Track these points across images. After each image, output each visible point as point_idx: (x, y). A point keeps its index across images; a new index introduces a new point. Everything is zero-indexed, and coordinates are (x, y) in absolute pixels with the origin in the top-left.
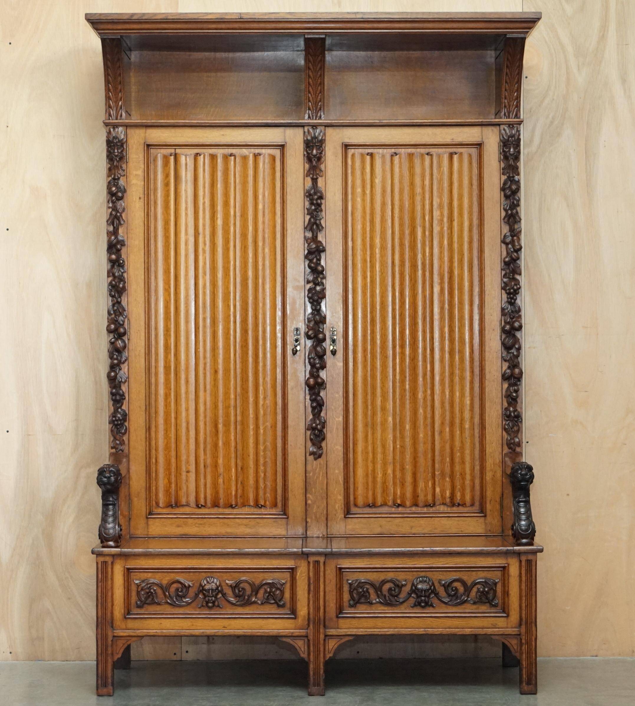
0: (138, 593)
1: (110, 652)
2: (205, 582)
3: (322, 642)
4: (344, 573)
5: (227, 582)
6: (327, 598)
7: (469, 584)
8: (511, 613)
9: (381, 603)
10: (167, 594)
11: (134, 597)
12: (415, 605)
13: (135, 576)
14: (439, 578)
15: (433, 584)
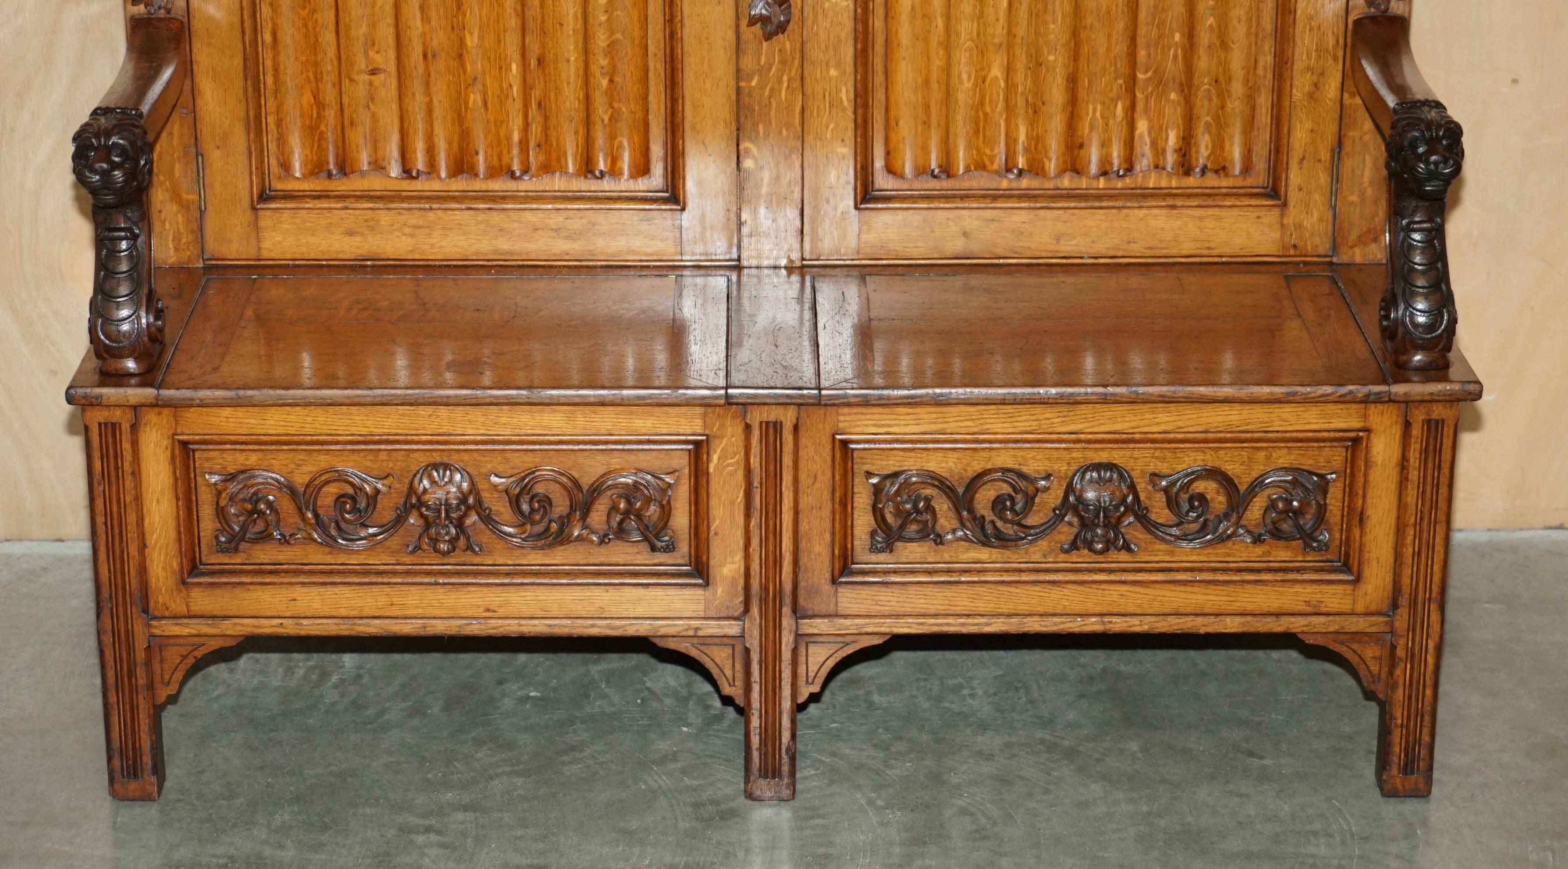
0: (220, 513)
1: (142, 681)
2: (426, 483)
3: (786, 655)
4: (855, 454)
5: (494, 479)
6: (803, 527)
7: (1242, 488)
8: (1367, 572)
9: (966, 539)
10: (310, 515)
11: (208, 524)
12: (1074, 546)
13: (208, 459)
14: (1151, 468)
15: (1132, 488)
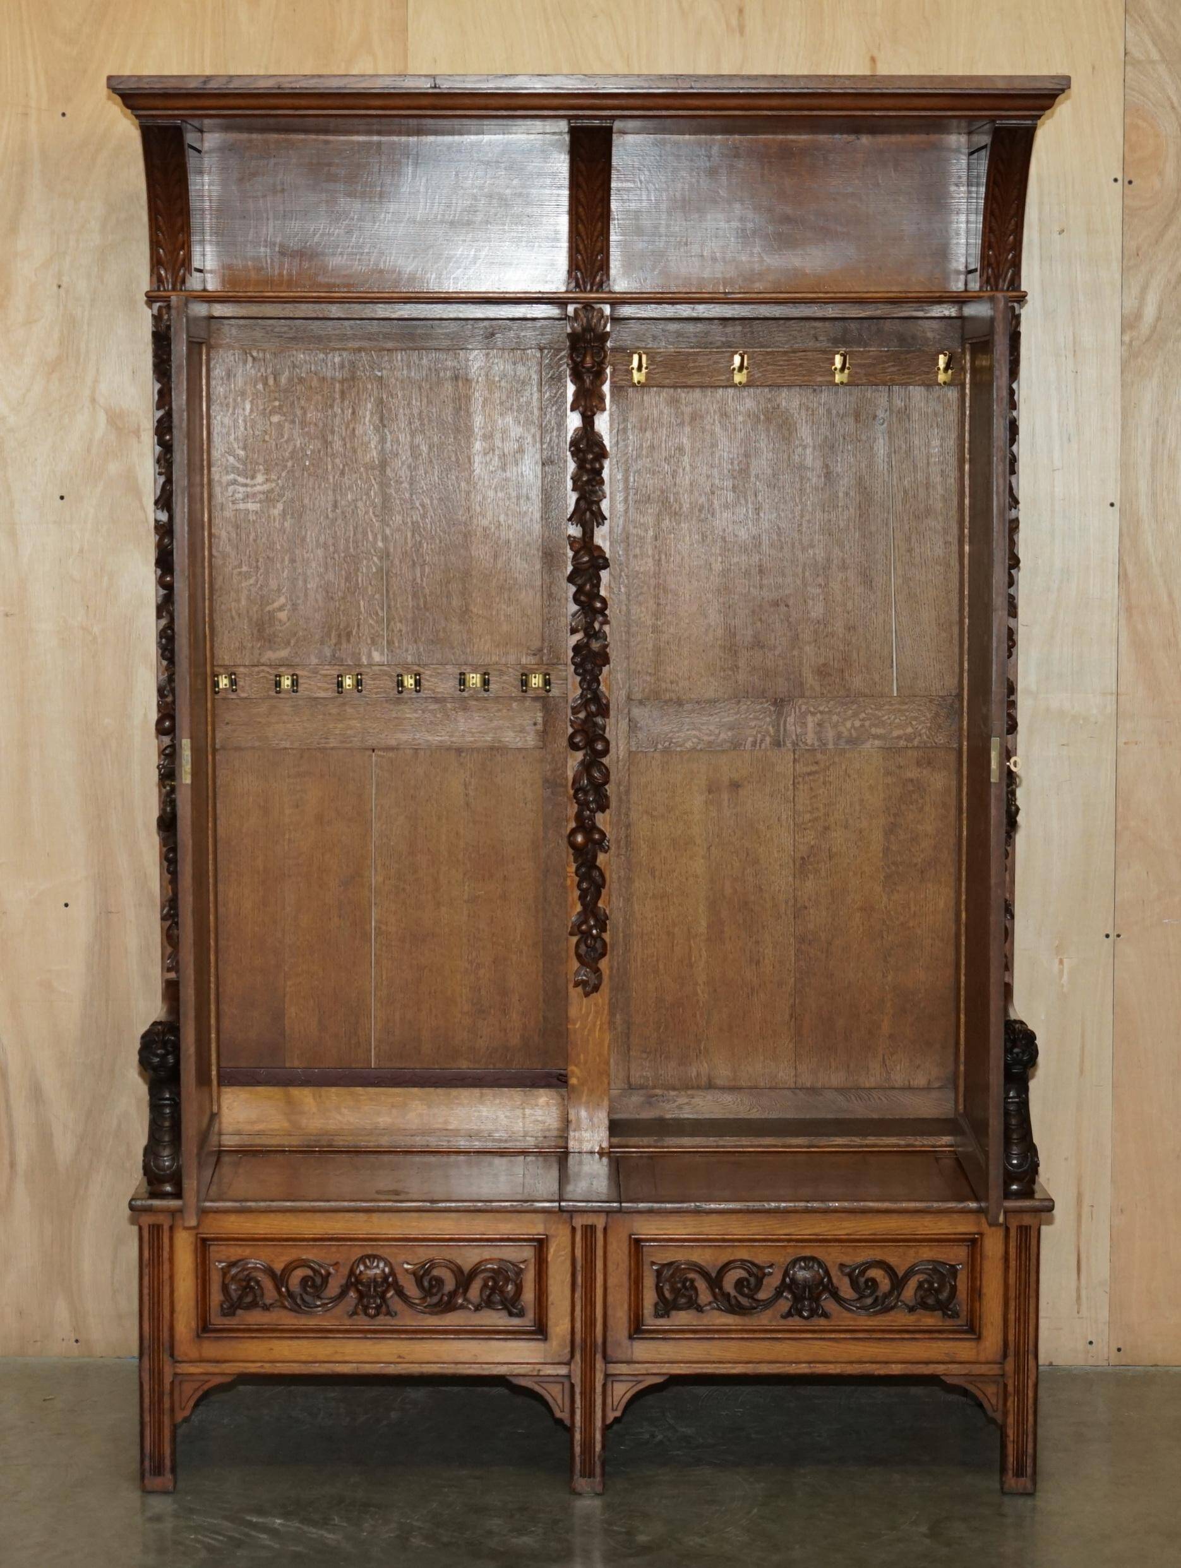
0: (225, 1288)
1: (167, 1405)
2: (362, 1268)
3: (599, 1389)
4: (644, 1249)
5: (406, 1266)
6: (610, 1299)
7: (900, 1274)
8: (985, 1333)
9: (719, 1309)
10: (283, 1289)
11: (216, 1297)
12: (789, 1314)
13: (218, 1252)
14: (839, 1261)
15: (827, 1273)
